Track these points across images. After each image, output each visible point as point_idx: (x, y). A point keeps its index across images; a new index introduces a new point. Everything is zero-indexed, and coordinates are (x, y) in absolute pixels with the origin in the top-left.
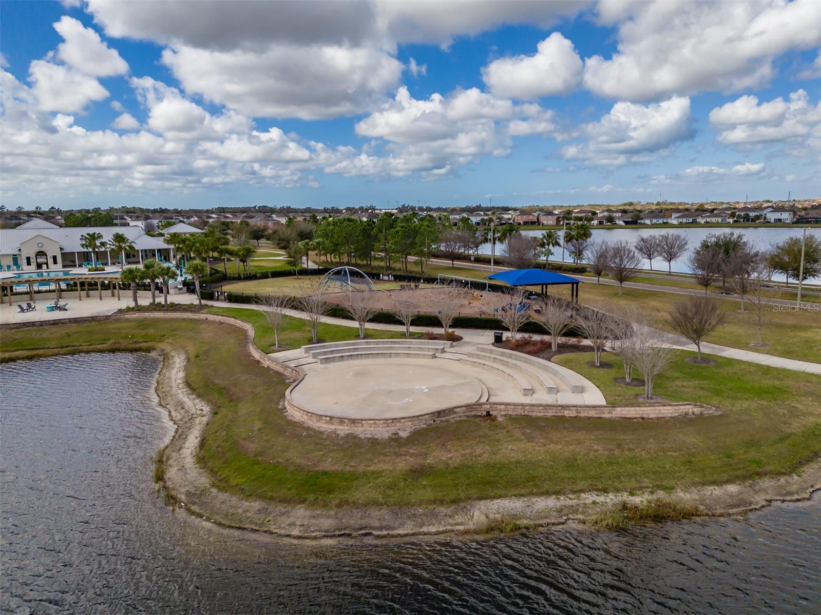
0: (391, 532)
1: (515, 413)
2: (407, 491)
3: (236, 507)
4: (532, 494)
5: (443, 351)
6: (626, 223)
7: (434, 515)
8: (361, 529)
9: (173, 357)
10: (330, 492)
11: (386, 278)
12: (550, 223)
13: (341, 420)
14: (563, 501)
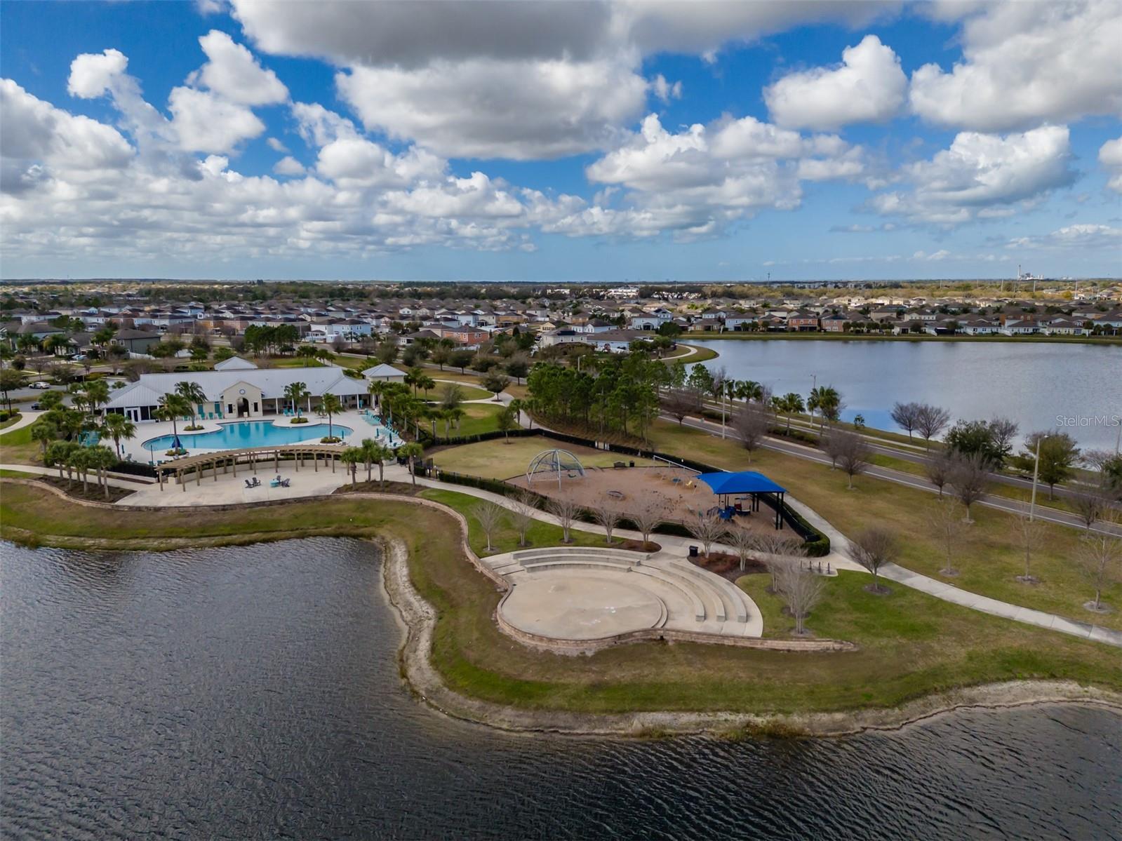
0: (571, 731)
1: (683, 639)
2: (587, 702)
3: (463, 704)
4: (680, 710)
5: (639, 564)
6: (939, 332)
7: (604, 721)
8: (551, 727)
9: (394, 547)
10: (530, 697)
11: (601, 445)
12: (836, 329)
13: (541, 638)
14: (704, 717)
